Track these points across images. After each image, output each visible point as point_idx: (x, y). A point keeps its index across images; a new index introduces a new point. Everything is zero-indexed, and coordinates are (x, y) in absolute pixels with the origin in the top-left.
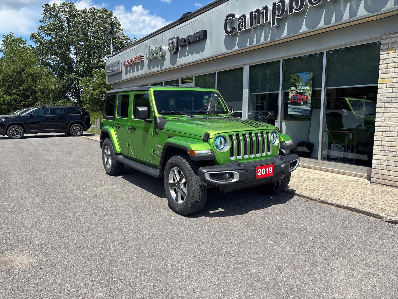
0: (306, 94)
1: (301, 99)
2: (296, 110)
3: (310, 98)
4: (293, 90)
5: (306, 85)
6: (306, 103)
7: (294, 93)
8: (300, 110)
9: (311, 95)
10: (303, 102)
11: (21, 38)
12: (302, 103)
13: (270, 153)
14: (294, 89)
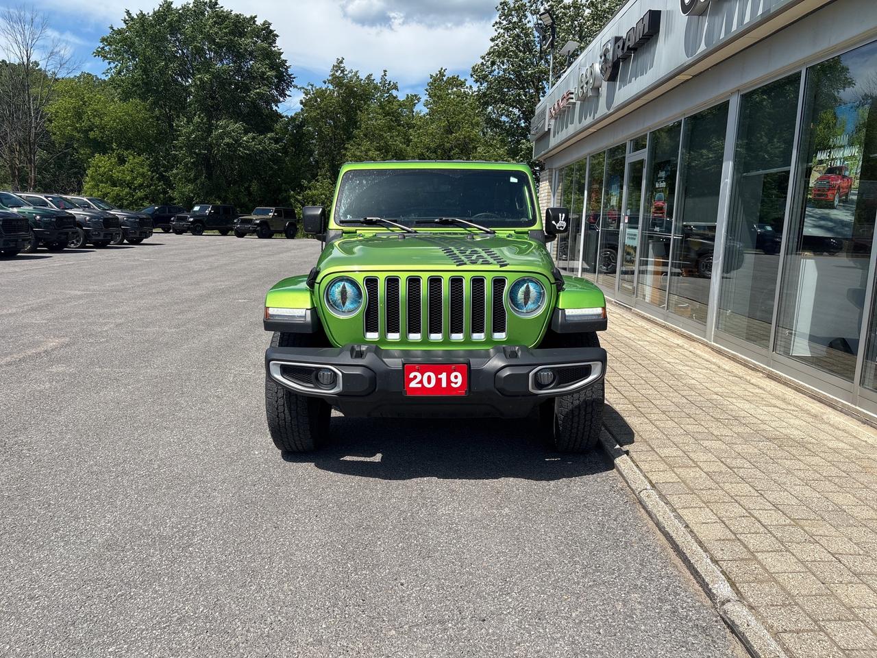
0: (847, 173)
1: (837, 186)
2: (822, 223)
3: (856, 183)
4: (821, 162)
5: (851, 144)
6: (845, 202)
7: (821, 169)
8: (830, 224)
9: (858, 176)
10: (840, 197)
11: (458, 76)
12: (836, 203)
13: (500, 336)
14: (823, 158)
